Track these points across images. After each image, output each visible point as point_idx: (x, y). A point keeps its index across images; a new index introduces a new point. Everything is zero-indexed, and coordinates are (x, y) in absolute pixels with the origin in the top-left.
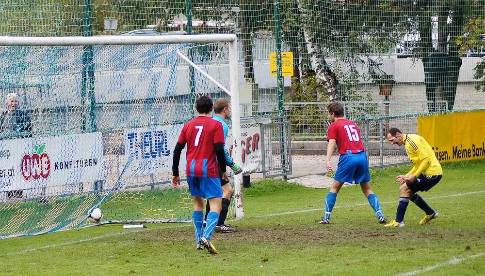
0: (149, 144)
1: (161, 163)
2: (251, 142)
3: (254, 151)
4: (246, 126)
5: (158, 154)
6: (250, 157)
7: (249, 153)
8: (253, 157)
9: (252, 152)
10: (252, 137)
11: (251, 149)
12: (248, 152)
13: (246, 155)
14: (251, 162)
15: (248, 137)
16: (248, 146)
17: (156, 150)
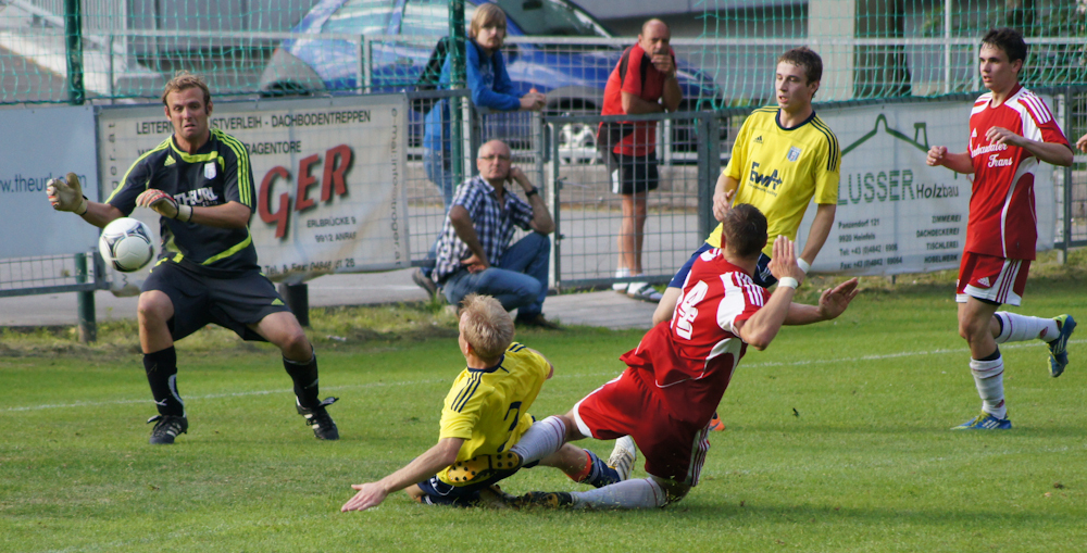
2: (318, 173)
3: (329, 200)
4: (297, 120)
6: (312, 224)
7: (306, 207)
8: (324, 223)
9: (321, 204)
10: (323, 155)
11: (316, 194)
12: (306, 204)
13: (294, 214)
14: (319, 238)
15: (303, 154)
16: (305, 189)
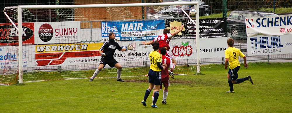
0: (266, 42)
1: (275, 51)
5: (273, 47)
17: (271, 45)
